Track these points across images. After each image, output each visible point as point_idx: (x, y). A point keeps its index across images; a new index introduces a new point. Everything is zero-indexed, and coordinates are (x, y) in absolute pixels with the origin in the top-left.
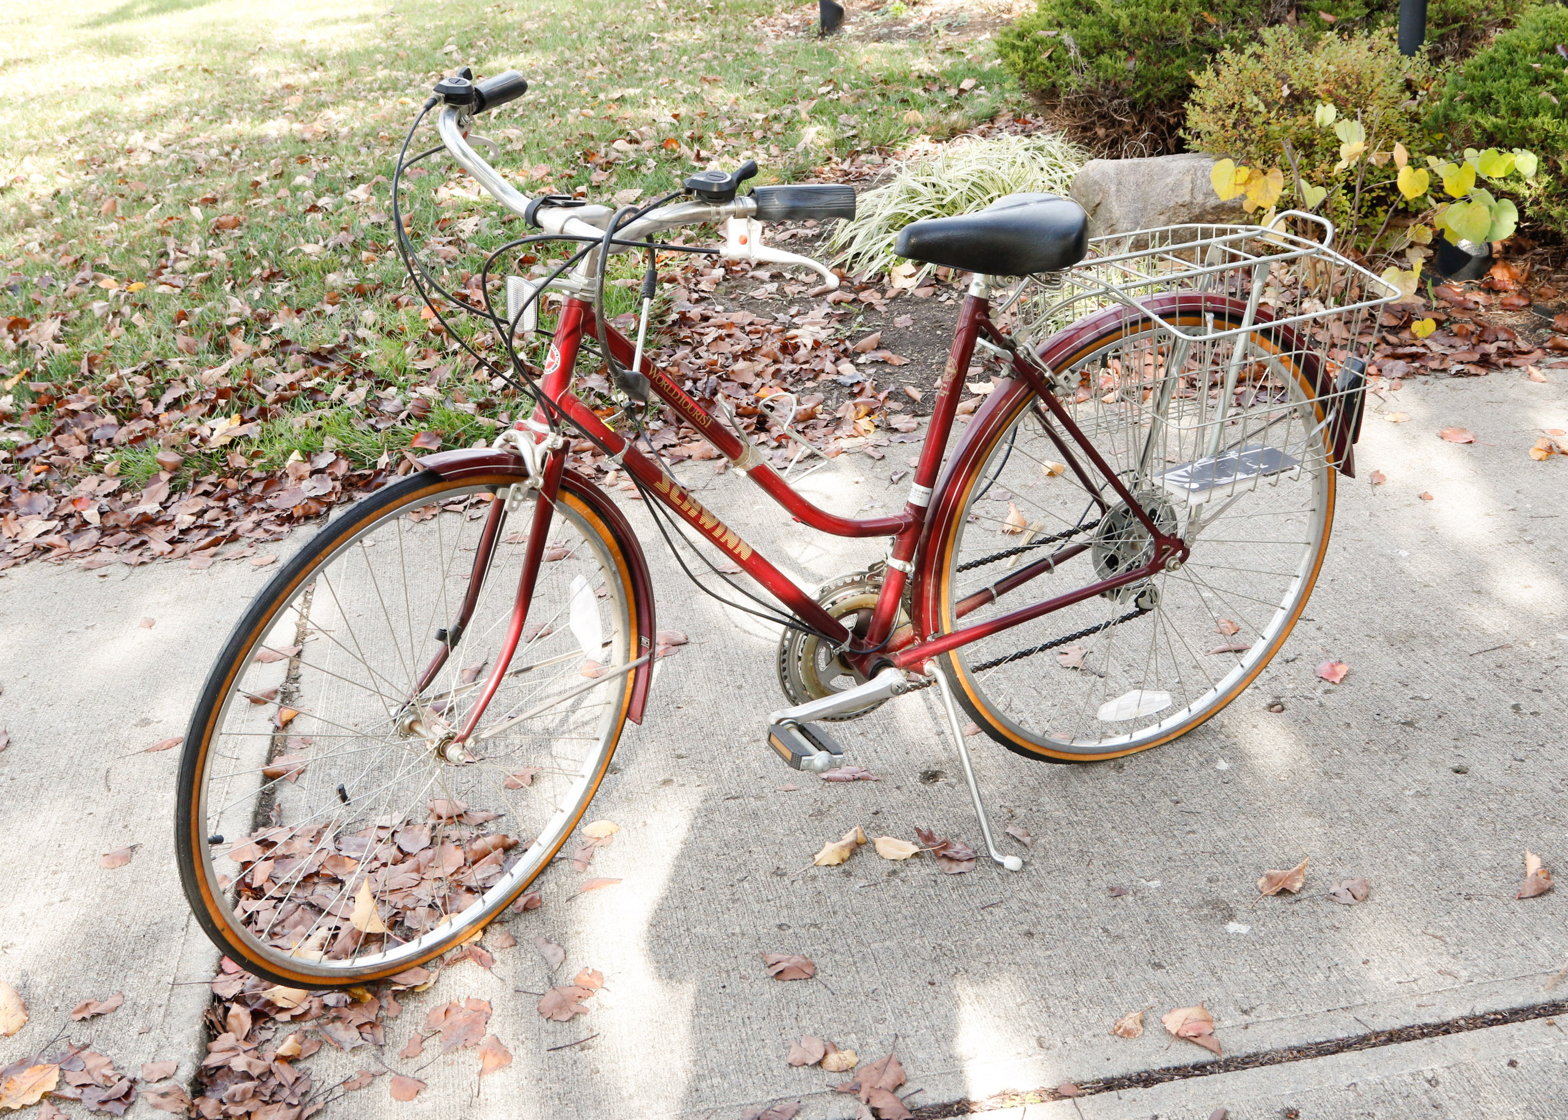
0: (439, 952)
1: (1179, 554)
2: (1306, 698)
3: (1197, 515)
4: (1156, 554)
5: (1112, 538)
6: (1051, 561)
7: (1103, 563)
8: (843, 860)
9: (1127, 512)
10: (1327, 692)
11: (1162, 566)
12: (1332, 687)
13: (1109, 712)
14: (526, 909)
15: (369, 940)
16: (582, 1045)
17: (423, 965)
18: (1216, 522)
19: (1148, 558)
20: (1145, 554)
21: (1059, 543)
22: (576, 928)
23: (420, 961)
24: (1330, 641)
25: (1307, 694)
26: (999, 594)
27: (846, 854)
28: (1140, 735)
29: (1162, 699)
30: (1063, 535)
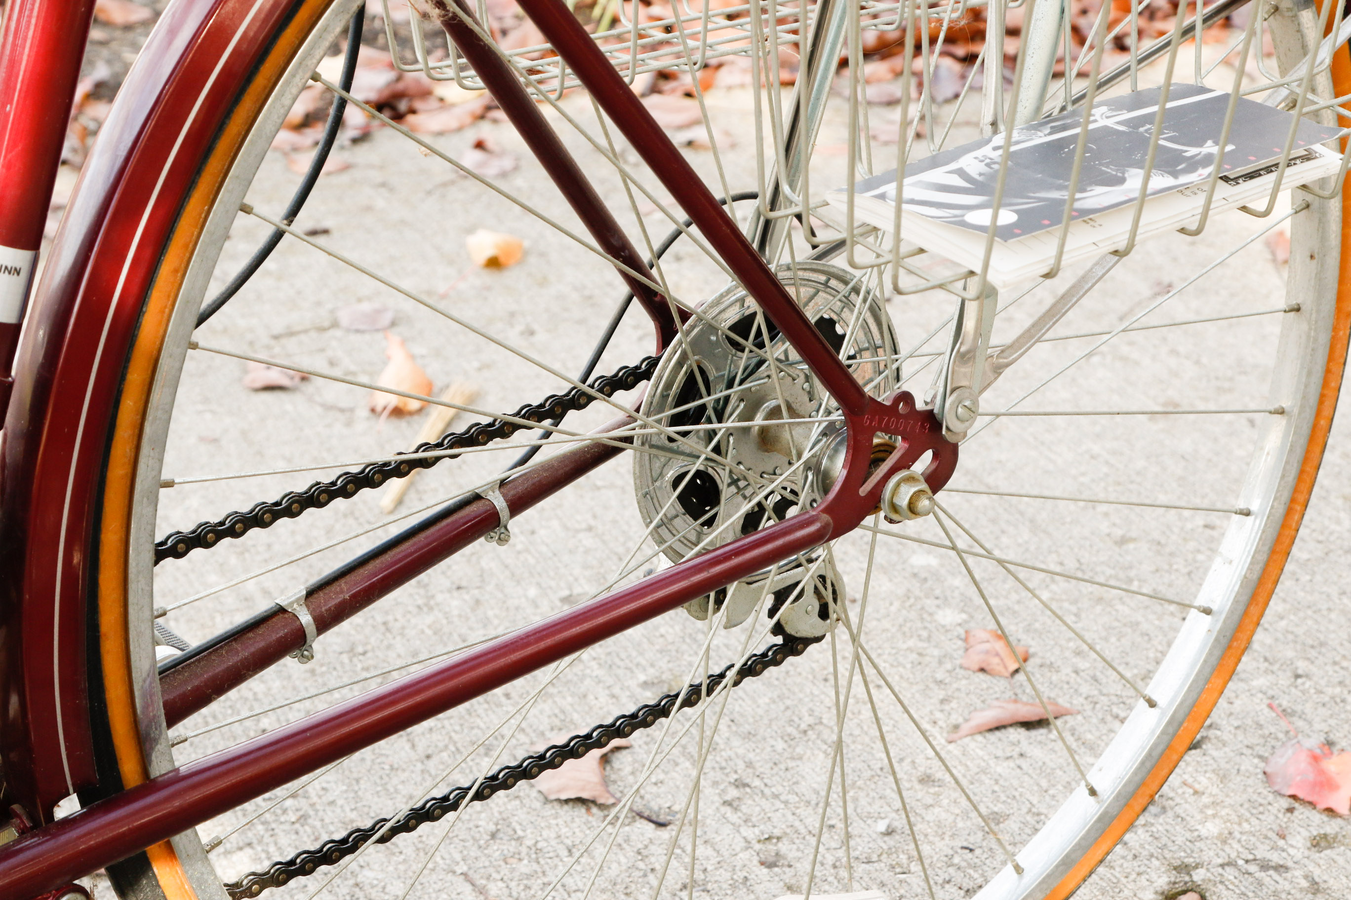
1: (925, 462)
2: (1265, 866)
3: (983, 330)
4: (852, 465)
5: (697, 416)
6: (499, 502)
7: (670, 501)
9: (743, 326)
10: (1320, 842)
11: (873, 503)
12: (1332, 827)
18: (1041, 351)
19: (824, 482)
20: (813, 466)
21: (523, 439)
24: (1285, 680)
25: (1263, 852)
26: (324, 624)
30: (536, 413)
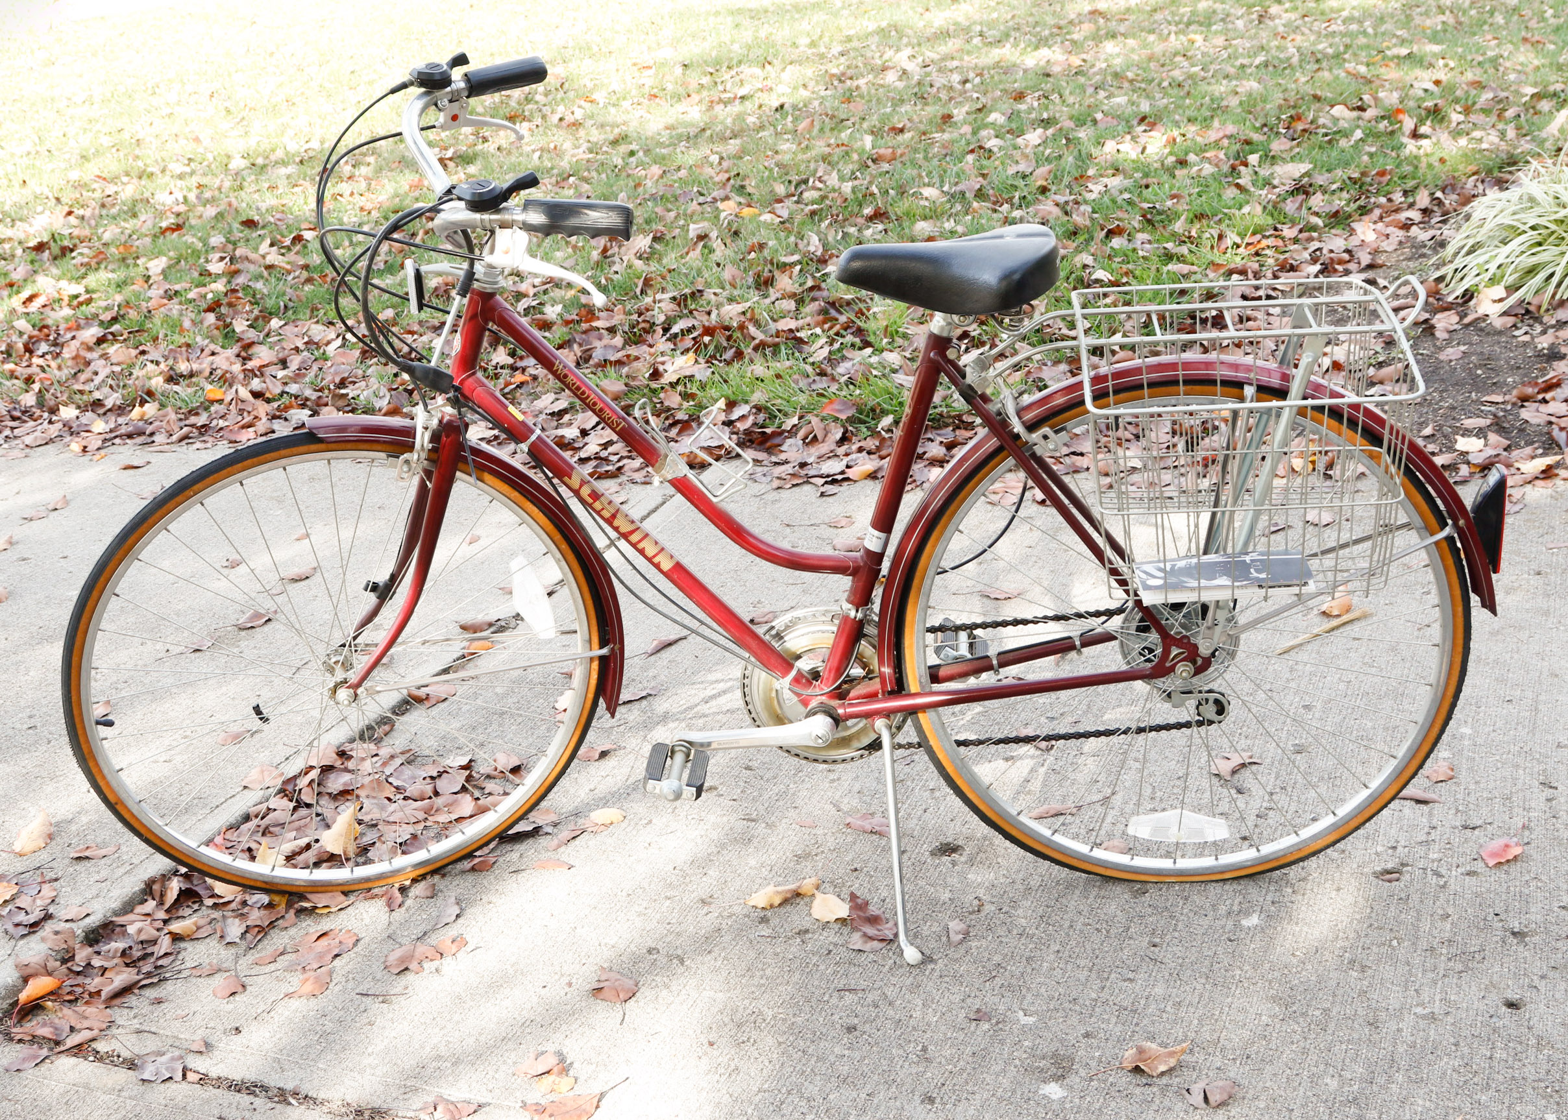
0: (370, 885)
2: (1436, 873)
6: (1077, 642)
8: (772, 906)
11: (1171, 671)
12: (1482, 870)
13: (1142, 827)
14: (473, 869)
15: (332, 859)
16: (385, 999)
17: (346, 894)
22: (493, 899)
23: (346, 889)
25: (1442, 869)
26: (1002, 665)
27: (777, 901)
28: (1185, 863)
29: (1218, 830)
